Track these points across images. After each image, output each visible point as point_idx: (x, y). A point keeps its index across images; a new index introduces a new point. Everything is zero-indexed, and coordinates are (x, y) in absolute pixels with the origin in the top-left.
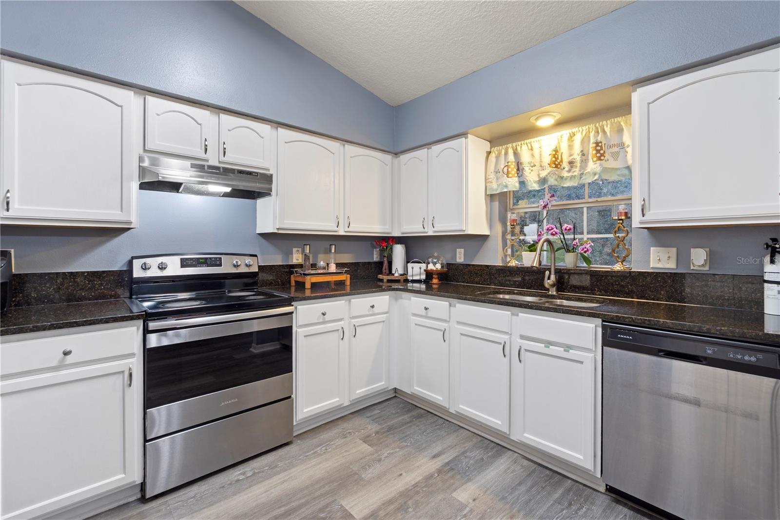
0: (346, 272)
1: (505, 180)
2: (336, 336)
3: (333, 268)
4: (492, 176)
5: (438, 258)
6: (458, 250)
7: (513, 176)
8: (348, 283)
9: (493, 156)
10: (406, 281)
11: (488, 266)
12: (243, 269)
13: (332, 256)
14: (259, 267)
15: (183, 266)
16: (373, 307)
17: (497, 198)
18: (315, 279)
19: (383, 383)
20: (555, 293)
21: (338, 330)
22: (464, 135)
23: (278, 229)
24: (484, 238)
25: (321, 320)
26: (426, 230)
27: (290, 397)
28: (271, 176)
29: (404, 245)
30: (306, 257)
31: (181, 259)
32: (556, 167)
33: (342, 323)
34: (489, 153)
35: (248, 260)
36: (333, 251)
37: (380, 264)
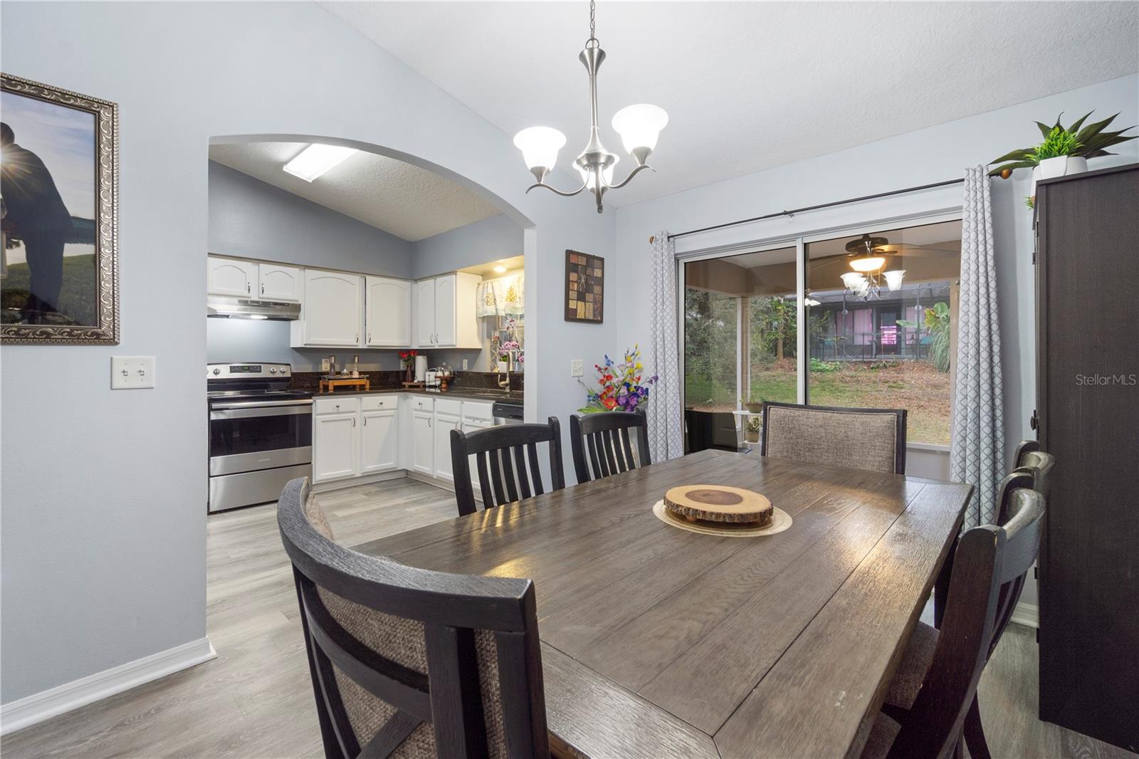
0: (367, 378)
1: (487, 307)
2: (349, 424)
3: (356, 375)
4: (480, 303)
5: (446, 367)
6: (464, 360)
7: (491, 304)
8: (368, 387)
9: (481, 287)
10: (425, 386)
11: (479, 373)
12: (279, 375)
13: (356, 365)
14: (292, 373)
15: (231, 372)
16: (381, 404)
17: (485, 319)
18: (337, 383)
19: (392, 463)
20: (509, 391)
21: (350, 420)
22: (454, 273)
23: (305, 345)
24: (479, 350)
25: (336, 411)
26: (433, 344)
27: (310, 463)
28: (300, 305)
29: (425, 357)
30: (332, 366)
31: (231, 367)
32: (511, 300)
33: (355, 414)
34: (479, 284)
35: (283, 368)
36: (356, 361)
37: (405, 372)
